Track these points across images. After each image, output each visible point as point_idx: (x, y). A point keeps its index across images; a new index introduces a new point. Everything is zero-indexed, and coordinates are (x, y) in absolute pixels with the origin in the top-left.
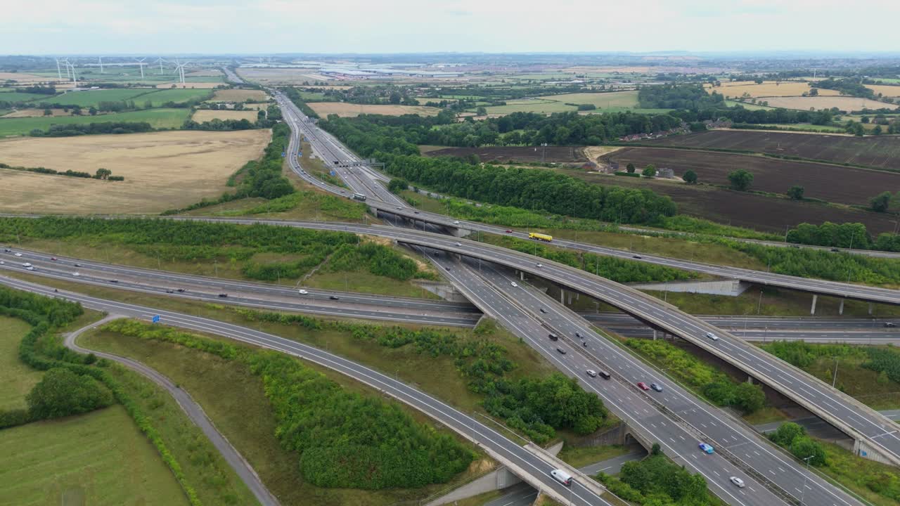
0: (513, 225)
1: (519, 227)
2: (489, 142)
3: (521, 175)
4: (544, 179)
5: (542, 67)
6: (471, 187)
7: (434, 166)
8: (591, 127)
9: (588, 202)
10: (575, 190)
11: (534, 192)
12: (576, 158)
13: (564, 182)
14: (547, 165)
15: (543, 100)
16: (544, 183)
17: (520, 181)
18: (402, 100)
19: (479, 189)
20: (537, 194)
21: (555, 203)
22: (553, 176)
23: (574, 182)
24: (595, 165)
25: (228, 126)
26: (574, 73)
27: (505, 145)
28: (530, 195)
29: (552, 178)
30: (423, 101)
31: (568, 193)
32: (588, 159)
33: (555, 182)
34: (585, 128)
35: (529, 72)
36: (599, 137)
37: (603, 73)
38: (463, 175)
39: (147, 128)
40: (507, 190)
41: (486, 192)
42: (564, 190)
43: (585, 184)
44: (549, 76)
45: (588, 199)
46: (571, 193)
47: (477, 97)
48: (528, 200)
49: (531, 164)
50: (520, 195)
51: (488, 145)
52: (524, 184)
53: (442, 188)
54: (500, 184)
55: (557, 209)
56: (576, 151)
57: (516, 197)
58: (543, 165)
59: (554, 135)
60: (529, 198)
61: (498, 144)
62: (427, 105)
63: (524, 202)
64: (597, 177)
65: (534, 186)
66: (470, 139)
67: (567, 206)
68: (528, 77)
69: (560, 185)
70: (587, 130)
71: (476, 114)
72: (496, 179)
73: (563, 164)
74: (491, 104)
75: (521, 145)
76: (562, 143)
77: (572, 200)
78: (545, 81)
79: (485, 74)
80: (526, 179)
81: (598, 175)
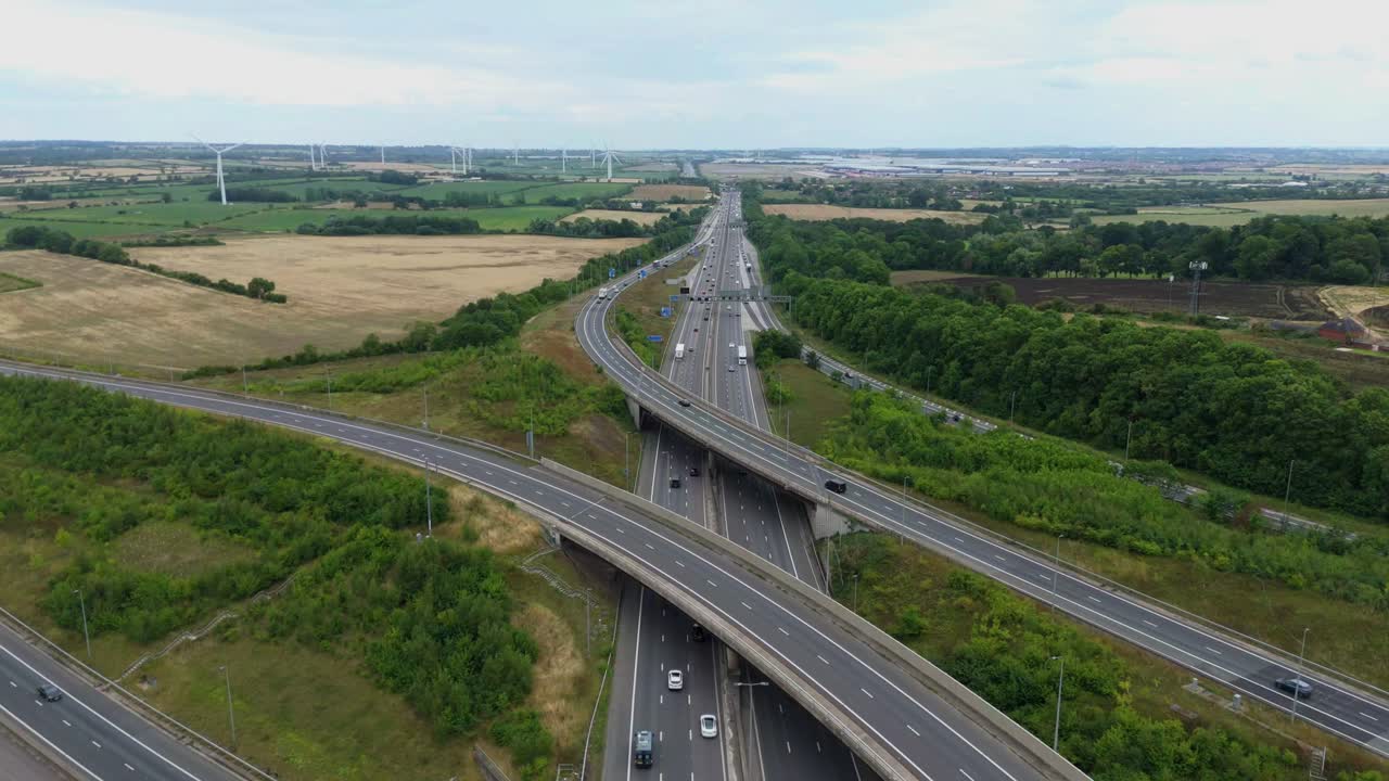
0: (1019, 519)
1: (1041, 529)
2: (1065, 267)
3: (1106, 338)
4: (1178, 357)
5: (1225, 165)
6: (954, 364)
7: (879, 304)
8: (1341, 240)
9: (1346, 452)
10: (1294, 403)
11: (1141, 396)
12: (1297, 310)
13: (1252, 373)
14: (1202, 322)
15: (1218, 208)
16: (1178, 368)
17: (1098, 358)
18: (932, 201)
19: (974, 371)
20: (1152, 404)
21: (1213, 439)
22: (1214, 348)
23: (1291, 374)
24: (1359, 330)
25: (598, 230)
26: (1290, 174)
27: (1103, 274)
28: (1128, 406)
29: (1209, 355)
30: (969, 204)
31: (1265, 411)
32: (1332, 313)
33: (1219, 368)
34: (1322, 240)
35: (1197, 170)
36: (1366, 263)
37: (1354, 173)
38: (939, 331)
39: (472, 229)
40: (1056, 381)
41: (994, 381)
42: (1250, 402)
43: (1337, 384)
44: (1236, 177)
45: (1346, 442)
46: (1279, 413)
47: (1079, 202)
48: (1117, 420)
49: (1155, 317)
50: (1095, 402)
51: (1062, 274)
52: (1113, 367)
53: (884, 361)
54: (1034, 363)
55: (1216, 463)
56: (1295, 293)
57: (1080, 406)
58: (1191, 321)
59: (1232, 256)
60: (1122, 413)
61: (1086, 271)
62: (975, 210)
63: (1106, 423)
64: (1366, 365)
65: (1142, 377)
66: (1021, 258)
67: (1259, 455)
68: (1193, 178)
69: (1239, 383)
70: (1328, 246)
71: (1068, 227)
72: (1024, 349)
73: (1255, 321)
74: (1105, 212)
75: (1142, 276)
76: (1256, 274)
77: (1281, 438)
78: (1226, 182)
79: (1110, 172)
80: (1118, 352)
81: (1371, 358)
